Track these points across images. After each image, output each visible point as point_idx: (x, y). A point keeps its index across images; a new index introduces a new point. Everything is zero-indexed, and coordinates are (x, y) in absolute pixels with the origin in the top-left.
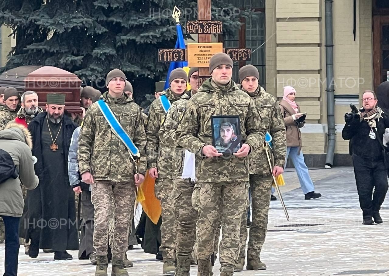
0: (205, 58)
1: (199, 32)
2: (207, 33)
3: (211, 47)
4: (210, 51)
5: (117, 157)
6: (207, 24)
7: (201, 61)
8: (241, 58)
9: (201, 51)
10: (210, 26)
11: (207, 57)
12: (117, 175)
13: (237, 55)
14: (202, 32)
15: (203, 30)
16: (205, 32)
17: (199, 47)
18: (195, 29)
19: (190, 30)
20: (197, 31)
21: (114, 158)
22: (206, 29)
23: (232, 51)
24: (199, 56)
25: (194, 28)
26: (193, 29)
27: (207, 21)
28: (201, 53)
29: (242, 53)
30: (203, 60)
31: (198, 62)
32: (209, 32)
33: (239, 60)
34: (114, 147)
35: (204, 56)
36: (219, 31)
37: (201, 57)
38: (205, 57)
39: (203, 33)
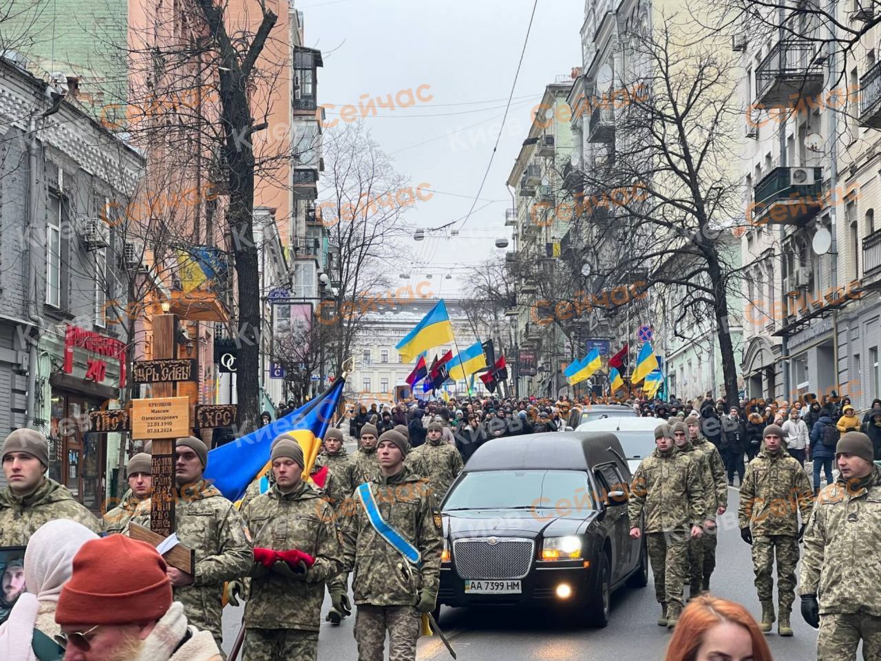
0: (160, 424)
1: (153, 380)
2: (167, 381)
3: (170, 404)
4: (167, 411)
5: (383, 566)
6: (167, 365)
7: (153, 428)
8: (221, 422)
9: (153, 411)
10: (171, 369)
11: (163, 421)
12: (382, 593)
13: (214, 416)
14: (158, 379)
15: (161, 376)
16: (163, 379)
17: (150, 405)
18: (147, 374)
19: (138, 377)
20: (150, 377)
21: (379, 567)
22: (165, 373)
23: (206, 411)
24: (150, 421)
25: (145, 374)
26: (143, 375)
27: (167, 360)
28: (153, 415)
29: (223, 413)
30: (157, 427)
31: (149, 431)
32: (170, 379)
33: (217, 424)
34: (380, 550)
35: (157, 421)
36: (185, 376)
37: (153, 421)
38: (160, 421)
39: (160, 381)
